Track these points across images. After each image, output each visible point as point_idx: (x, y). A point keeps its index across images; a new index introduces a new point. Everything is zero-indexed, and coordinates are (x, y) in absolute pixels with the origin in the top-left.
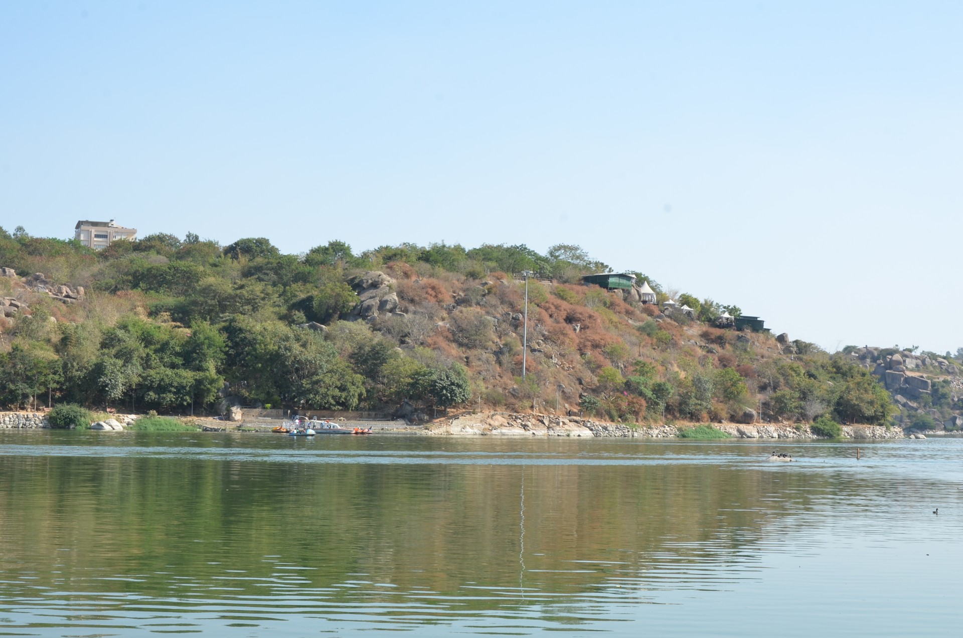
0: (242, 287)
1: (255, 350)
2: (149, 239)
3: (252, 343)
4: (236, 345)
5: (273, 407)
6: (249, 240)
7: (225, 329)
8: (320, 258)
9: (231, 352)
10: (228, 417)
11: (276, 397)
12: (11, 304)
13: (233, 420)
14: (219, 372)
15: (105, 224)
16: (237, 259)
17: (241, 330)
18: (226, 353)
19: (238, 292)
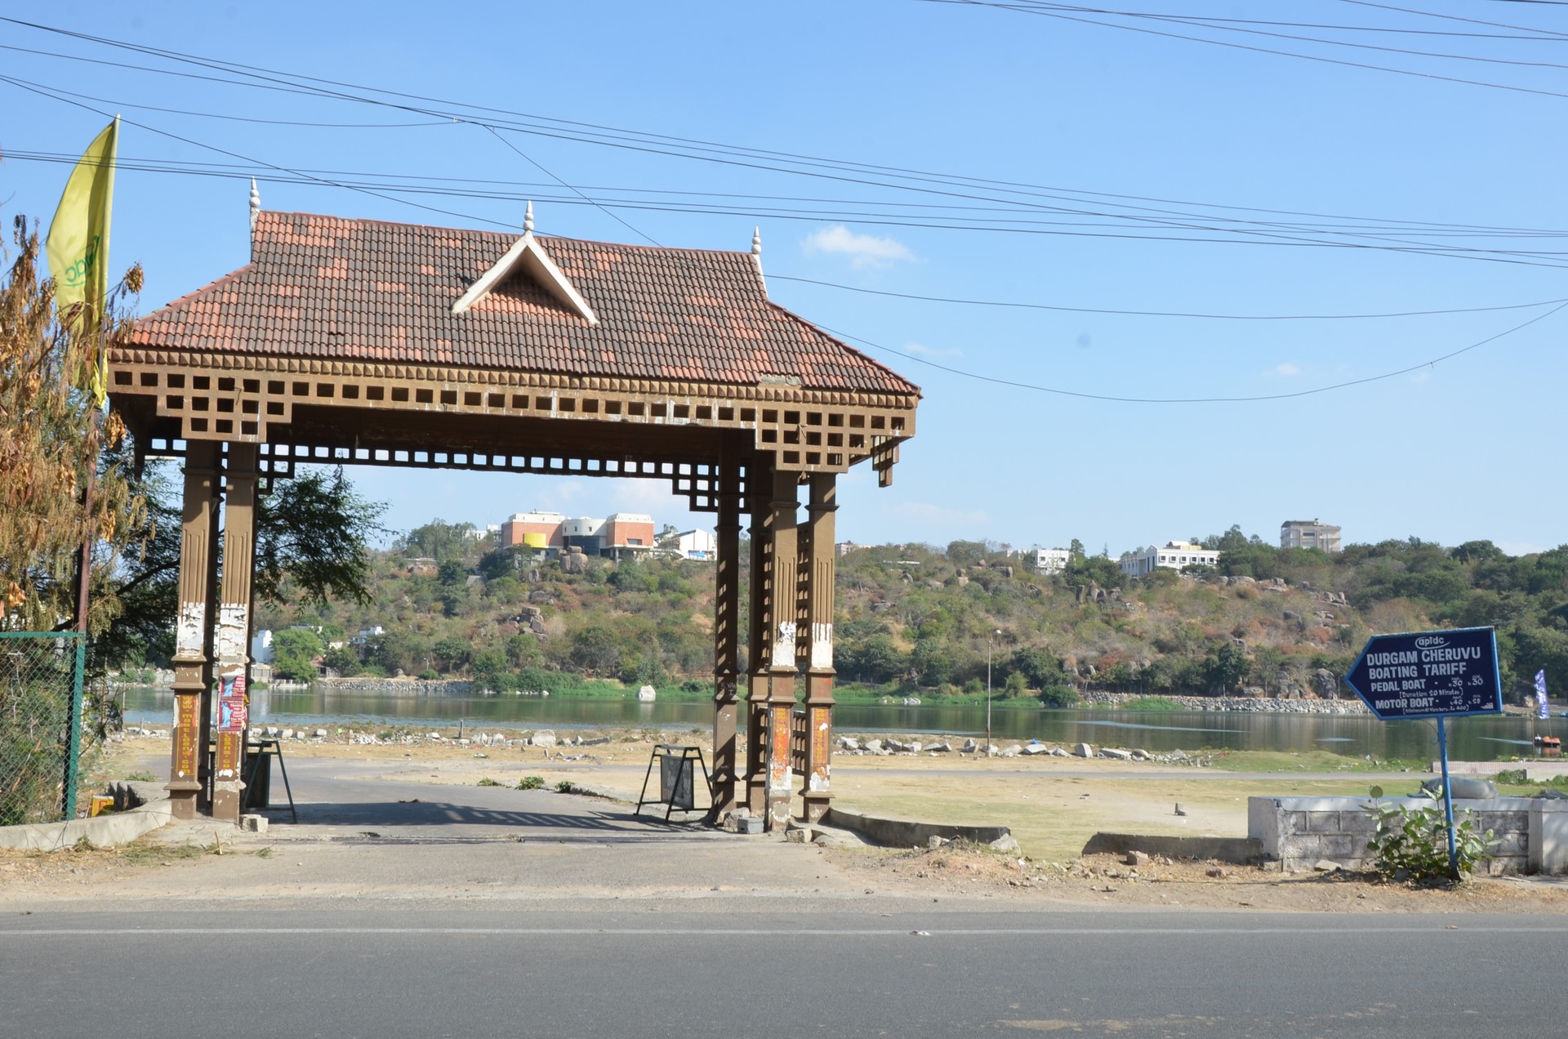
0: (1507, 597)
1: (1540, 652)
2: (1382, 545)
3: (1537, 646)
4: (1522, 648)
5: (1558, 697)
6: (1474, 543)
7: (1512, 636)
8: (1553, 561)
9: (1520, 653)
10: (1522, 704)
11: (1560, 689)
12: (1327, 617)
13: (1527, 707)
14: (1511, 669)
15: (1311, 524)
16: (1467, 561)
17: (1526, 636)
18: (1515, 655)
19: (1506, 601)
